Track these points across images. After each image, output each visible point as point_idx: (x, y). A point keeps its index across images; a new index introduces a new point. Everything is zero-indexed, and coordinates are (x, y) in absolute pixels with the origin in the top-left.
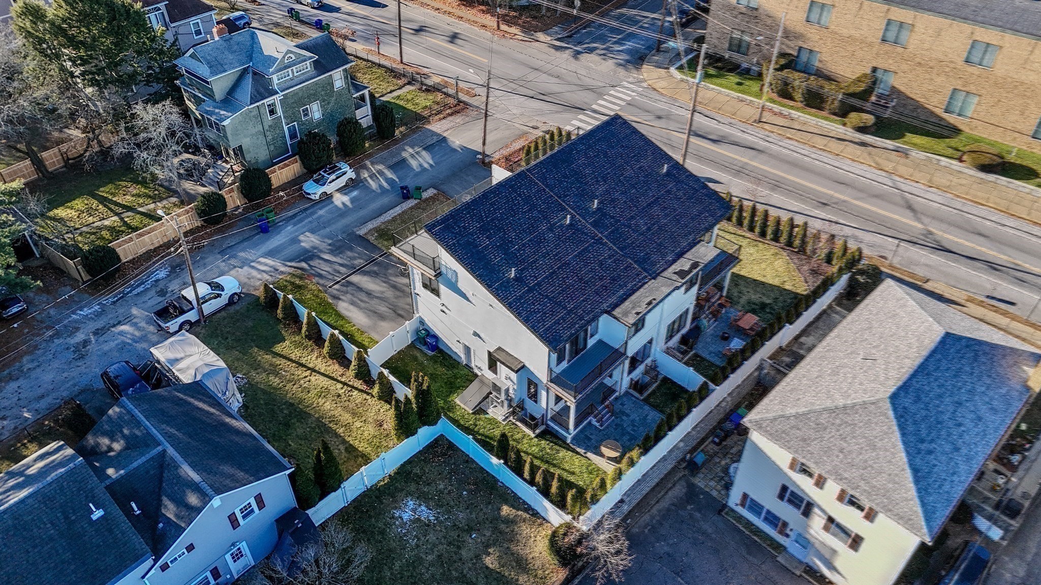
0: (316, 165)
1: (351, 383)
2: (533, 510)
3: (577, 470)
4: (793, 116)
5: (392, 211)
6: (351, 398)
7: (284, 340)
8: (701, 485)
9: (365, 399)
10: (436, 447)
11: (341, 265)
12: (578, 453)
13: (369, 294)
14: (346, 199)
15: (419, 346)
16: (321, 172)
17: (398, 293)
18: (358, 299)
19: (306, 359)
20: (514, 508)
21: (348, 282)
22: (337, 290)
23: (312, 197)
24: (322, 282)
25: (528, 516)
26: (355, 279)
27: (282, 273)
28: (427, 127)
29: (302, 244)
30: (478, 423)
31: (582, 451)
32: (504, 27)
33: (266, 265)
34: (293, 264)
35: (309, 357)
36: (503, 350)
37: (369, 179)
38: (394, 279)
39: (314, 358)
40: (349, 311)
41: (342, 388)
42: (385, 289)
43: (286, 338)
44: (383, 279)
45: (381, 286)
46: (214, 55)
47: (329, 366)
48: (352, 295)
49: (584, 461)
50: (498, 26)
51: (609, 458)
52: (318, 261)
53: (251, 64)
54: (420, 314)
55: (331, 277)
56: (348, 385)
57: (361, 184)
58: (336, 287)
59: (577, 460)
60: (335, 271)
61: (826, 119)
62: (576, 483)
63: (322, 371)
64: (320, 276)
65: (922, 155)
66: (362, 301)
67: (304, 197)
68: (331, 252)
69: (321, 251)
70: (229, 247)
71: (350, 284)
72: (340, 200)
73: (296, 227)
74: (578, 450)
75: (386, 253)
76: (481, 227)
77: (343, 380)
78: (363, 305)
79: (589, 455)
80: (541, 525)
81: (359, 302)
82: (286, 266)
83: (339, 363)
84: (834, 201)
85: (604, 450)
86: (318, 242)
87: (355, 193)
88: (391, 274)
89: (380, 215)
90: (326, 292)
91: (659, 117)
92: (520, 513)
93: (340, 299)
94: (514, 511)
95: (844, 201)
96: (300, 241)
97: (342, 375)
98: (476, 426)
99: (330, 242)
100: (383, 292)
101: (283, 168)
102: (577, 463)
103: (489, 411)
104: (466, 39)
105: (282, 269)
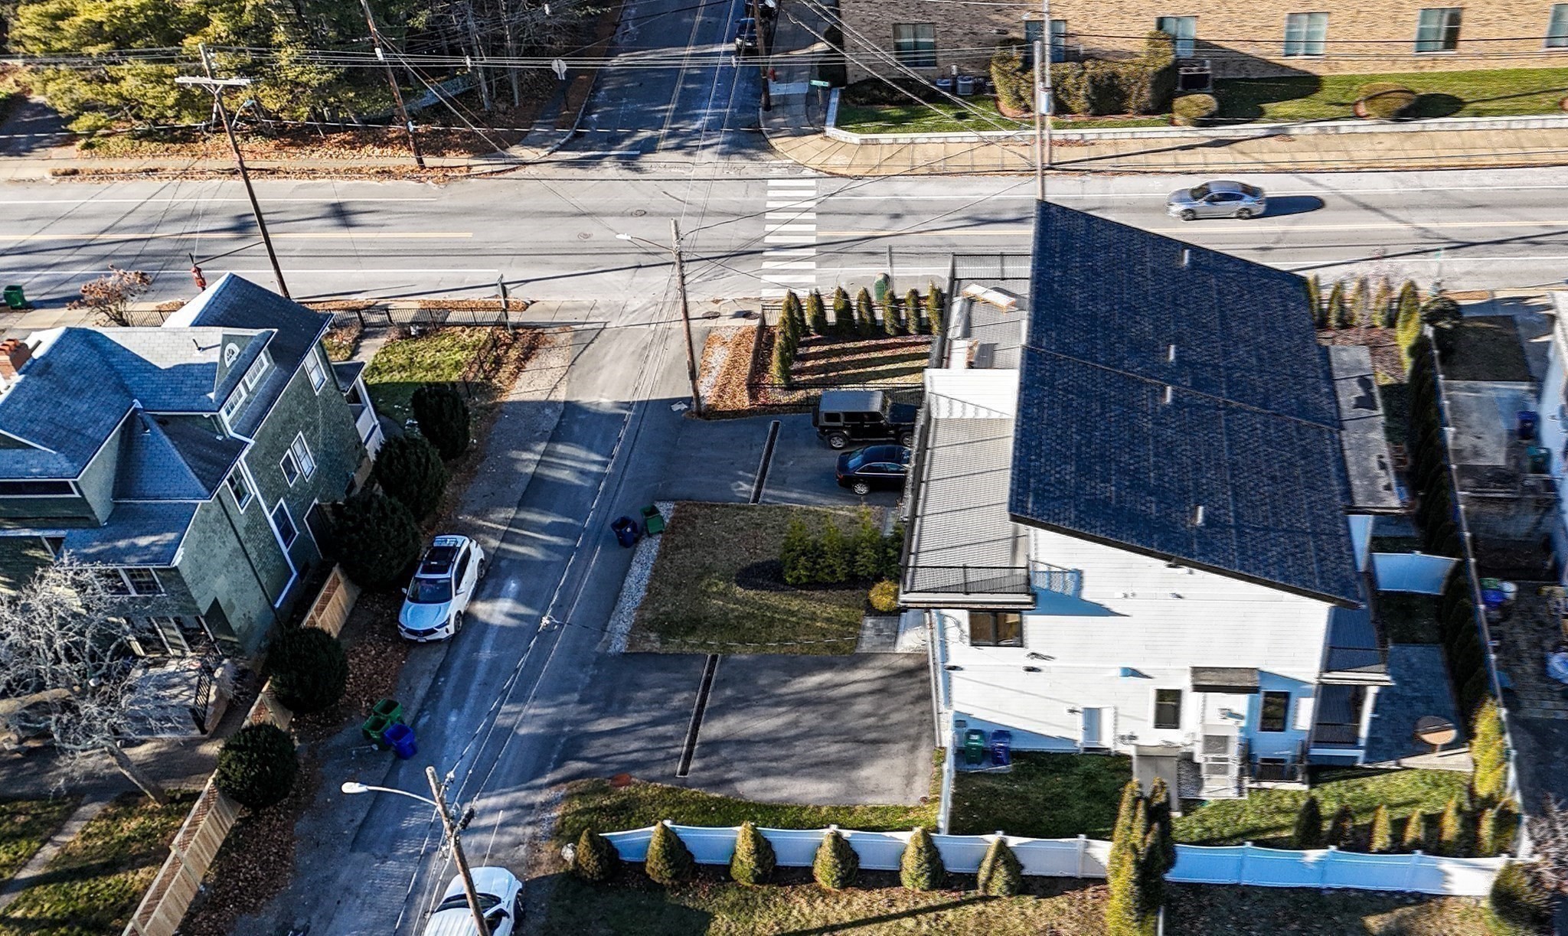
0: (399, 564)
1: (922, 905)
2: (1412, 894)
3: (1416, 794)
4: (1088, 137)
5: (630, 581)
6: (954, 928)
7: (707, 918)
8: (1537, 715)
9: (980, 914)
10: (1176, 908)
11: (654, 723)
12: (1388, 771)
13: (771, 740)
14: (505, 605)
15: (973, 769)
16: (419, 575)
17: (825, 709)
18: (764, 759)
19: (792, 920)
20: (1383, 912)
21: (704, 744)
22: (702, 769)
23: (442, 634)
24: (657, 772)
25: (1412, 909)
26: (712, 729)
27: (547, 805)
28: (503, 399)
29: (523, 731)
30: (1208, 824)
31: (1390, 764)
32: (429, 161)
33: (495, 810)
34: (549, 777)
35: (795, 913)
36: (1205, 669)
37: (505, 546)
38: (784, 690)
39: (807, 910)
40: (773, 789)
41: (919, 923)
42: (792, 717)
43: (709, 909)
44: (767, 701)
45: (778, 715)
46: (45, 415)
47: (849, 903)
48: (743, 759)
49: (1410, 776)
50: (420, 161)
51: (1447, 747)
52: (598, 743)
53: (137, 404)
54: (957, 707)
55: (660, 755)
56: (924, 911)
57: (503, 564)
58: (695, 764)
59: (1401, 781)
60: (652, 739)
61: (1138, 124)
62: (1434, 812)
63: (848, 919)
64: (637, 765)
65: (1311, 128)
66: (776, 759)
67: (420, 643)
68: (603, 712)
69: (576, 723)
70: (362, 826)
71: (713, 745)
72: (497, 612)
73: (467, 710)
74: (1383, 766)
75: (714, 658)
76: (1078, 470)
77: (902, 909)
78: (785, 765)
79: (1407, 762)
80: (1441, 907)
81: (774, 764)
82: (540, 787)
83: (859, 887)
84: (1273, 238)
85: (1429, 738)
86: (550, 710)
87: (513, 585)
88: (772, 685)
89: (616, 598)
90: (684, 784)
91: (897, 216)
92: (1398, 912)
93: (731, 781)
94: (1387, 916)
95: (1285, 233)
96: (509, 730)
97: (892, 903)
98: (1209, 829)
99: (576, 696)
100: (795, 724)
101: (323, 609)
102: (1404, 786)
103: (1204, 795)
104: (372, 208)
105: (540, 798)
